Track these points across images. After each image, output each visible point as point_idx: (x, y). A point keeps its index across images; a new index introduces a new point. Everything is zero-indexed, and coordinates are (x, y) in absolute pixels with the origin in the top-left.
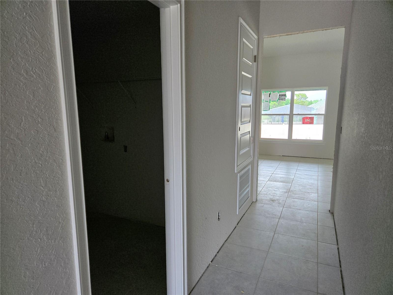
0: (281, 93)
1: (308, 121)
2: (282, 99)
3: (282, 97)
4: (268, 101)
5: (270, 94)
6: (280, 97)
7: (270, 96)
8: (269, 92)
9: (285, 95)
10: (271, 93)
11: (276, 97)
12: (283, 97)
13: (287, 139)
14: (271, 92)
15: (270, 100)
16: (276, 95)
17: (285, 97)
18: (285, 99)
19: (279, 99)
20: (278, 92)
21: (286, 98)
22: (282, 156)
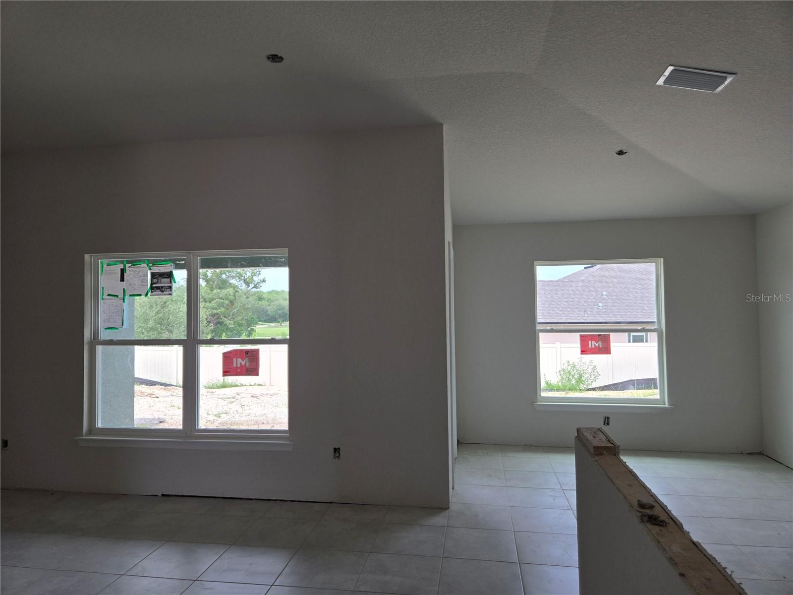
0: (157, 269)
1: (241, 364)
2: (162, 287)
3: (161, 283)
4: (117, 296)
5: (123, 271)
6: (155, 280)
7: (122, 279)
8: (122, 262)
9: (170, 275)
10: (125, 266)
11: (142, 282)
12: (164, 282)
13: (179, 431)
14: (128, 265)
15: (124, 289)
16: (141, 274)
17: (168, 280)
18: (170, 287)
19: (152, 288)
20: (148, 265)
21: (174, 286)
22: (163, 495)
